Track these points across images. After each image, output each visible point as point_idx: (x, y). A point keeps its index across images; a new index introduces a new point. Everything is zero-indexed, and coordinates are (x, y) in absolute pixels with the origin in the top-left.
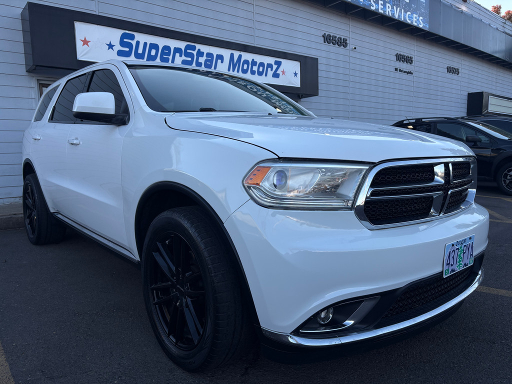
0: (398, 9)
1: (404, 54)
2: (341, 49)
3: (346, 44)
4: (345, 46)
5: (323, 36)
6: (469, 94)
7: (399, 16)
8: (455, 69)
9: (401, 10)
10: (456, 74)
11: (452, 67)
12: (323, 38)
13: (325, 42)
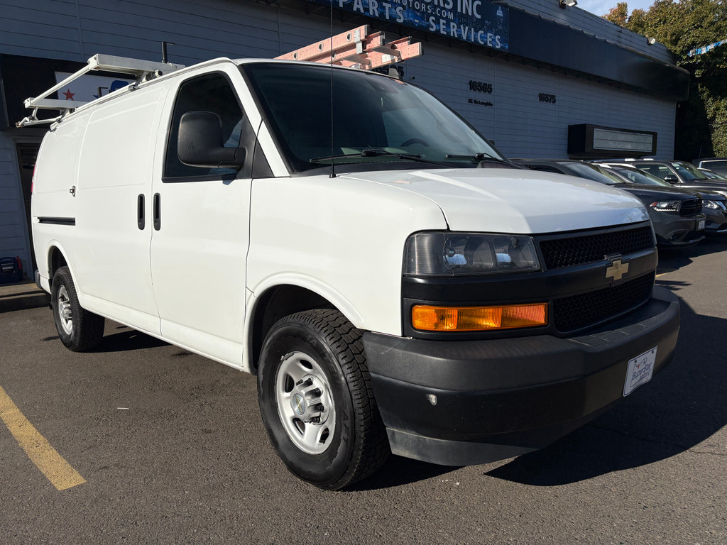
0: (467, 28)
1: (480, 81)
3: (402, 72)
6: (569, 126)
7: (468, 37)
8: (549, 96)
9: (470, 29)
10: (552, 103)
11: (545, 93)
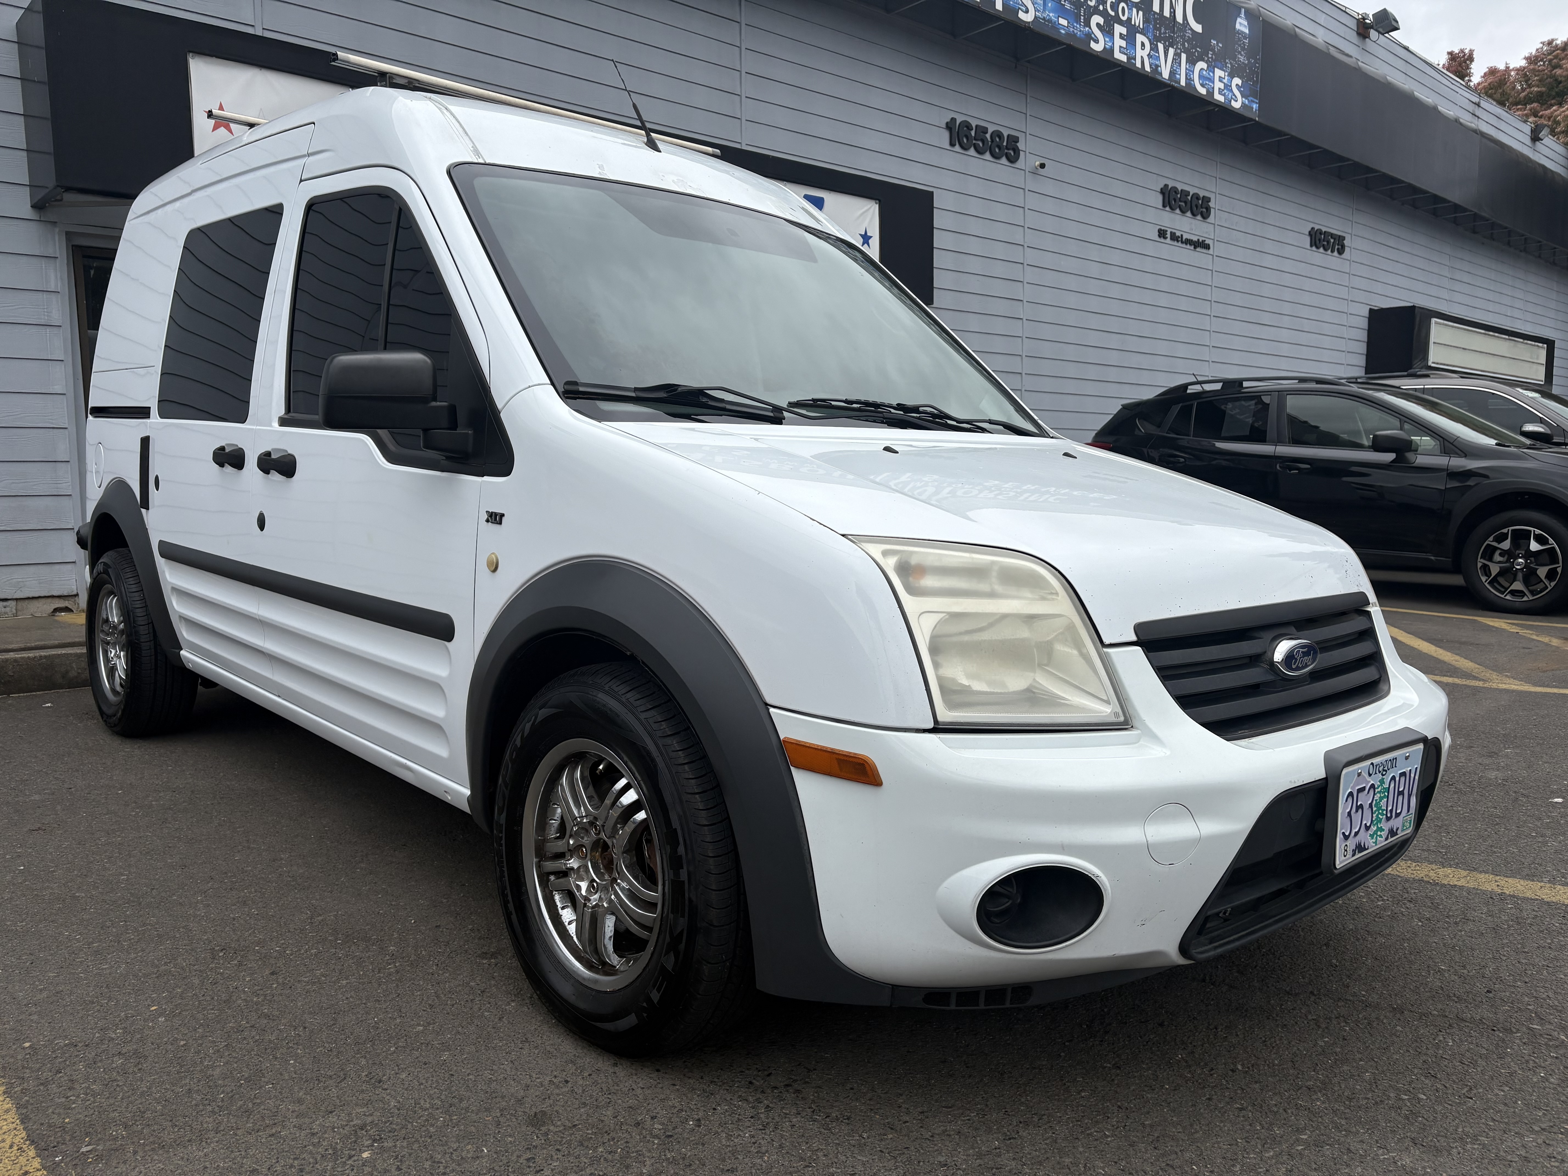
0: (1171, 51)
1: (1186, 188)
2: (1000, 169)
3: (1017, 151)
4: (1013, 159)
5: (949, 127)
6: (1371, 310)
8: (1332, 235)
9: (1177, 55)
10: (1336, 253)
11: (1324, 229)
12: (946, 135)
13: (952, 144)
